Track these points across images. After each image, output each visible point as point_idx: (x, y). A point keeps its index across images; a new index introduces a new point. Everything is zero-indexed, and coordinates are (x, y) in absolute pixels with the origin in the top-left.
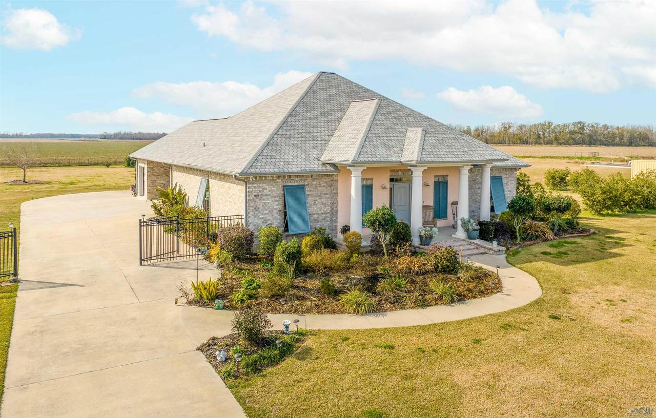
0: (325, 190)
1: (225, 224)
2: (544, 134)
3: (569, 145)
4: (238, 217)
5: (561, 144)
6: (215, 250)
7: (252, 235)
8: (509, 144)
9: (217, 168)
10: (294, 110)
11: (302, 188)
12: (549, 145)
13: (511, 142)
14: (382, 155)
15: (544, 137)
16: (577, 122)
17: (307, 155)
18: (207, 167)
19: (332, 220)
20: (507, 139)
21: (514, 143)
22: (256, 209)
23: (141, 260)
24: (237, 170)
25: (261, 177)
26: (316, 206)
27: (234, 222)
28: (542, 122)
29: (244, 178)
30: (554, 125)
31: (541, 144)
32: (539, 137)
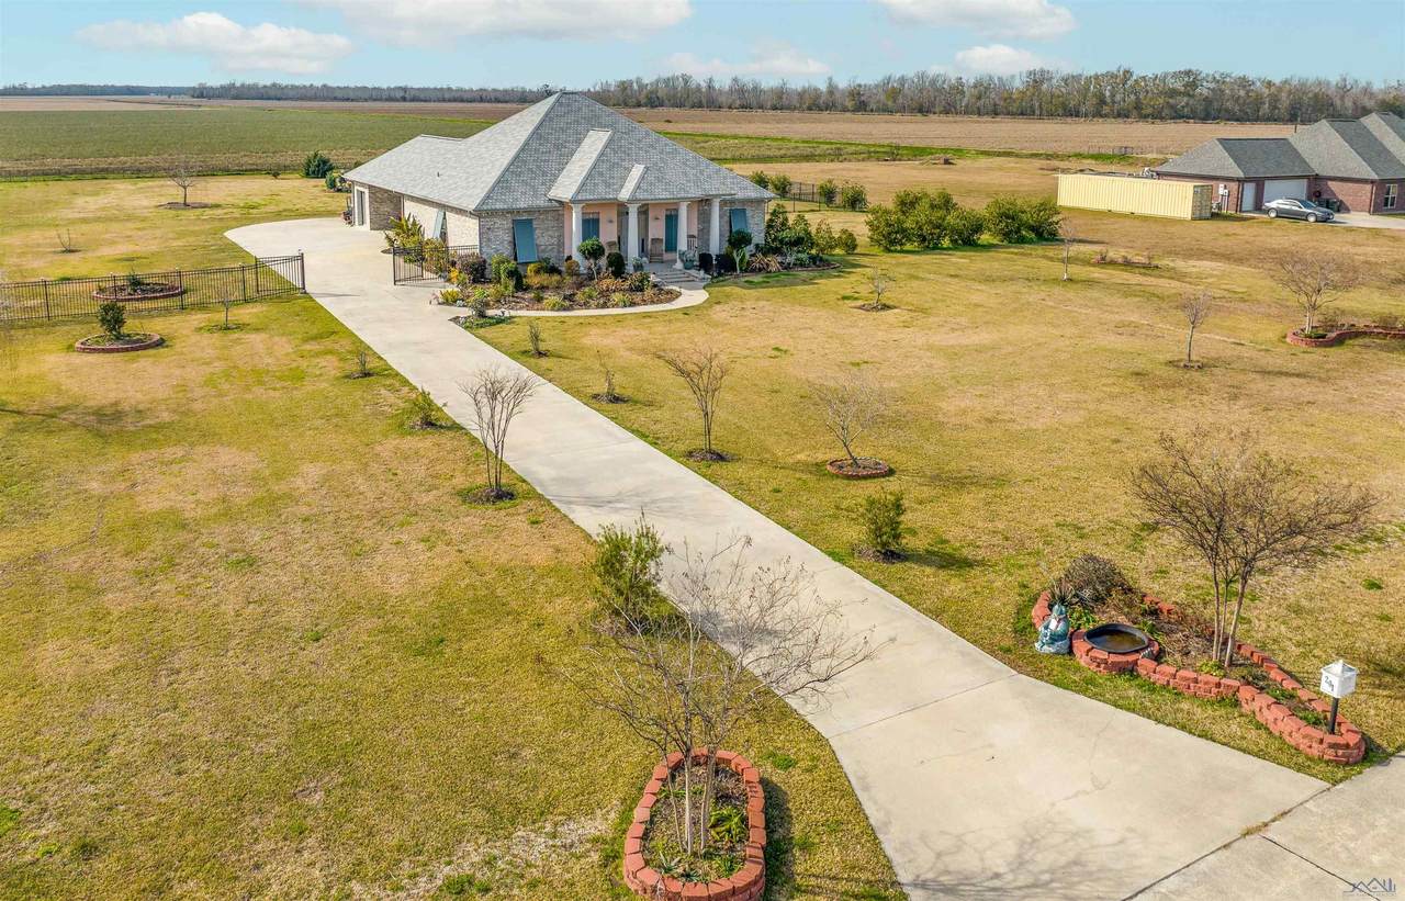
0: (551, 224)
1: (461, 252)
2: (1113, 95)
3: (1162, 118)
4: (474, 247)
5: (1146, 116)
6: (454, 274)
7: (485, 261)
8: (1041, 117)
9: (454, 203)
10: (527, 143)
11: (530, 221)
12: (1120, 120)
13: (1044, 112)
14: (602, 192)
15: (1114, 102)
16: (1182, 70)
17: (535, 191)
18: (444, 201)
19: (559, 252)
20: (1037, 104)
21: (1051, 115)
22: (489, 240)
23: (395, 281)
24: (472, 207)
25: (493, 213)
26: (543, 238)
27: (470, 252)
28: (1114, 69)
29: (478, 213)
30: (1135, 77)
31: (1106, 116)
32: (1102, 102)
